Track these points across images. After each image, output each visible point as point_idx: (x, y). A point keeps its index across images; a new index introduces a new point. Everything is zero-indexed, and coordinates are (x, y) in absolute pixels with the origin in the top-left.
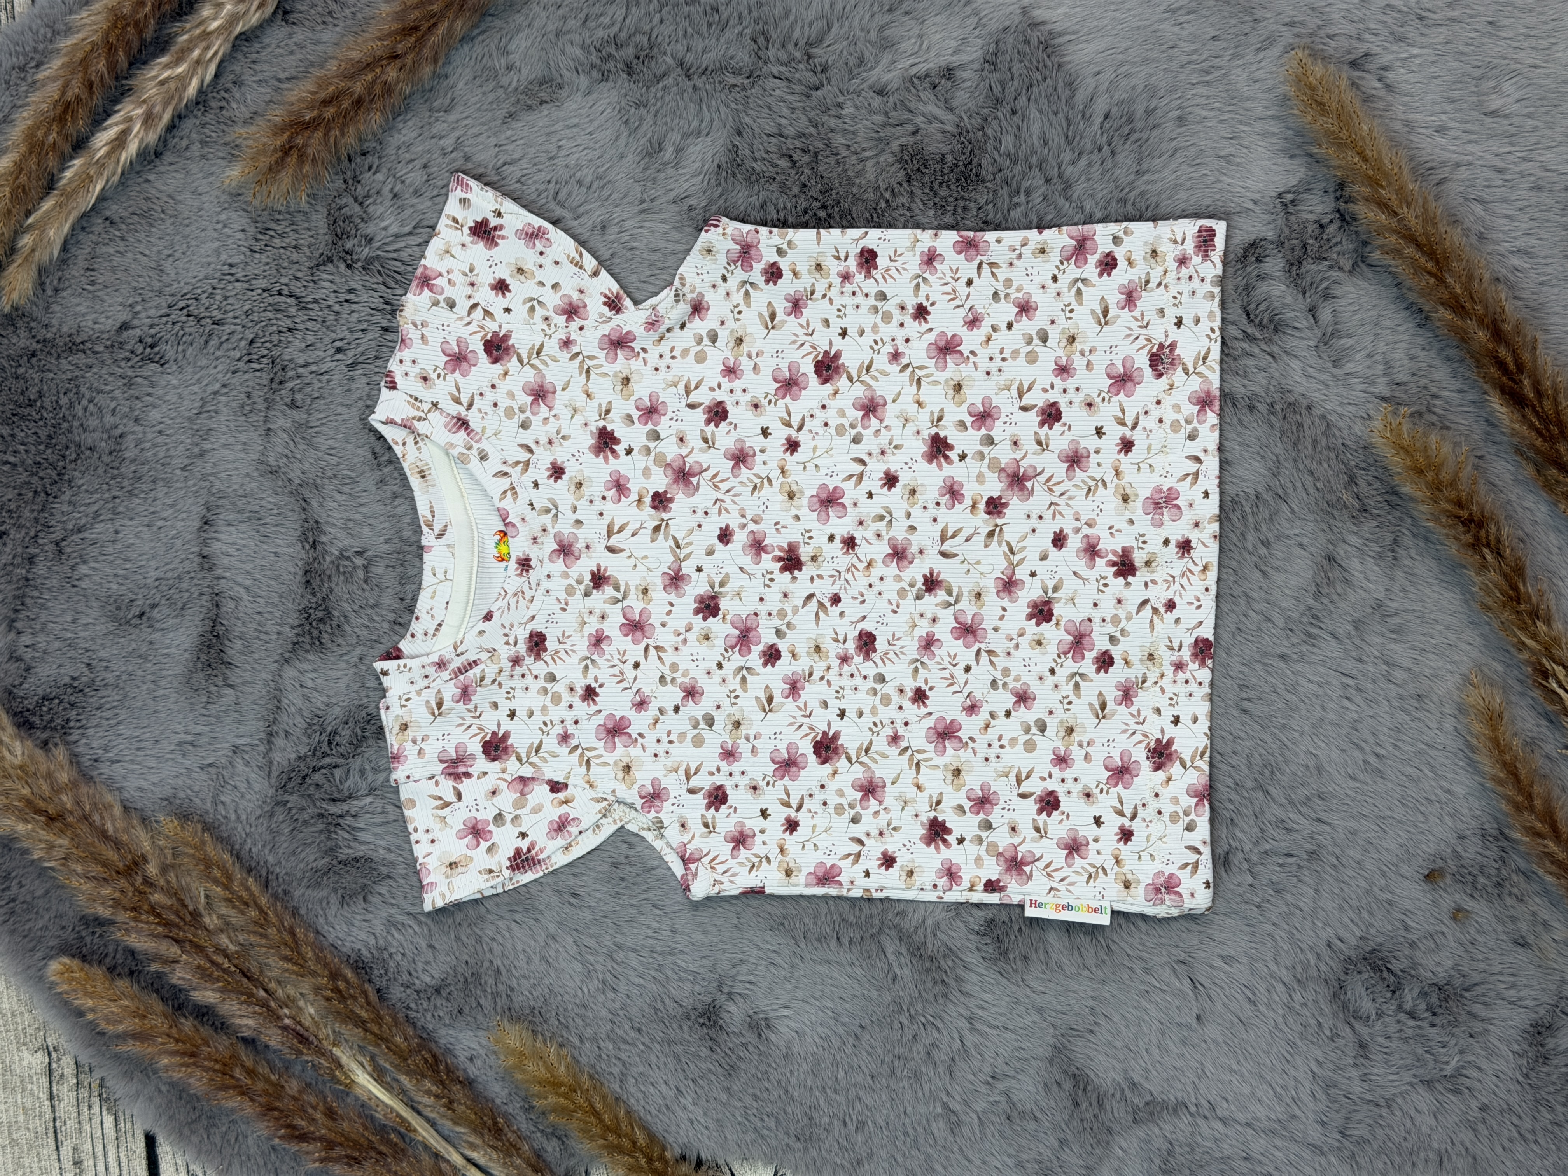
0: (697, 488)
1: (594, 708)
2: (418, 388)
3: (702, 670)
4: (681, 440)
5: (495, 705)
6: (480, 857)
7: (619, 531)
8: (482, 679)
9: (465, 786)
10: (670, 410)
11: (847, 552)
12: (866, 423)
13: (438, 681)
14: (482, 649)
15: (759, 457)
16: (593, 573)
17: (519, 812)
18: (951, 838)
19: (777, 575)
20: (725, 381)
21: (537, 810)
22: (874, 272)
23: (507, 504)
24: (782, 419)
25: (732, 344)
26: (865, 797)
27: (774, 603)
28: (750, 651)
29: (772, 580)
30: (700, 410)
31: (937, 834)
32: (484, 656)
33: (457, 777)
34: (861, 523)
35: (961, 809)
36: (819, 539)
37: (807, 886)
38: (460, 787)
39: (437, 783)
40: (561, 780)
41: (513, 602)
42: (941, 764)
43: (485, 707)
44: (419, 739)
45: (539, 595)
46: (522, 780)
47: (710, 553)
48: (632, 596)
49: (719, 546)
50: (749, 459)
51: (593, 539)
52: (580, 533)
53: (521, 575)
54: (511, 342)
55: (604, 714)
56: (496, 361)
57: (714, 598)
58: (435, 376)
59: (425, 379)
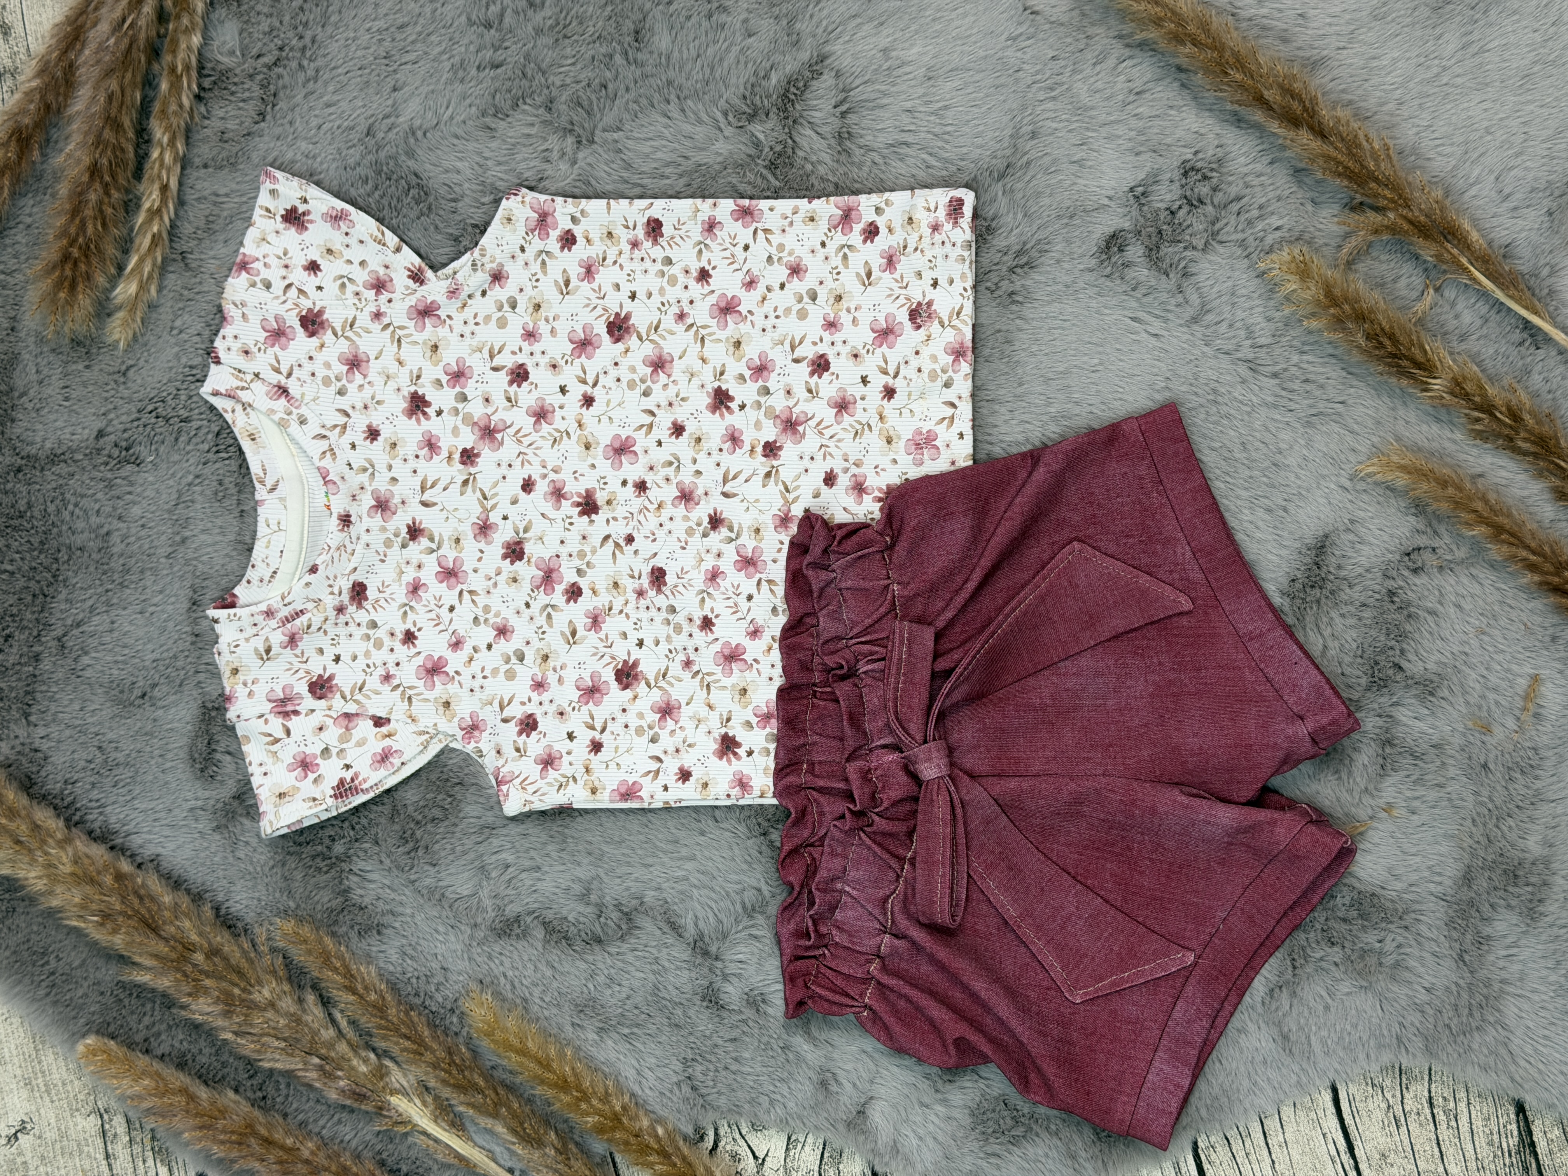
0: (501, 443)
1: (413, 651)
2: (240, 361)
3: (512, 610)
4: (487, 400)
5: (321, 651)
6: (307, 787)
7: (432, 487)
8: (309, 627)
9: (294, 723)
10: (476, 373)
11: (639, 496)
12: (655, 378)
13: (267, 629)
14: (308, 600)
15: (558, 413)
16: (409, 527)
17: (344, 746)
18: (741, 751)
19: (576, 519)
20: (525, 345)
21: (361, 743)
22: (660, 240)
23: (327, 463)
24: (578, 377)
25: (531, 310)
26: (663, 718)
27: (574, 544)
28: (553, 590)
29: (571, 524)
30: (504, 372)
31: (728, 748)
32: (310, 606)
33: (286, 715)
34: (651, 468)
35: (749, 724)
36: (614, 485)
37: (611, 801)
38: (289, 724)
39: (266, 721)
40: (383, 715)
41: (336, 555)
42: (729, 685)
43: (310, 652)
44: (250, 682)
45: (360, 548)
46: (347, 716)
47: (514, 502)
48: (446, 545)
49: (522, 495)
50: (549, 415)
51: (407, 494)
52: (396, 489)
53: (342, 530)
54: (325, 317)
55: (423, 655)
56: (312, 334)
57: (519, 543)
58: (255, 350)
59: (247, 352)
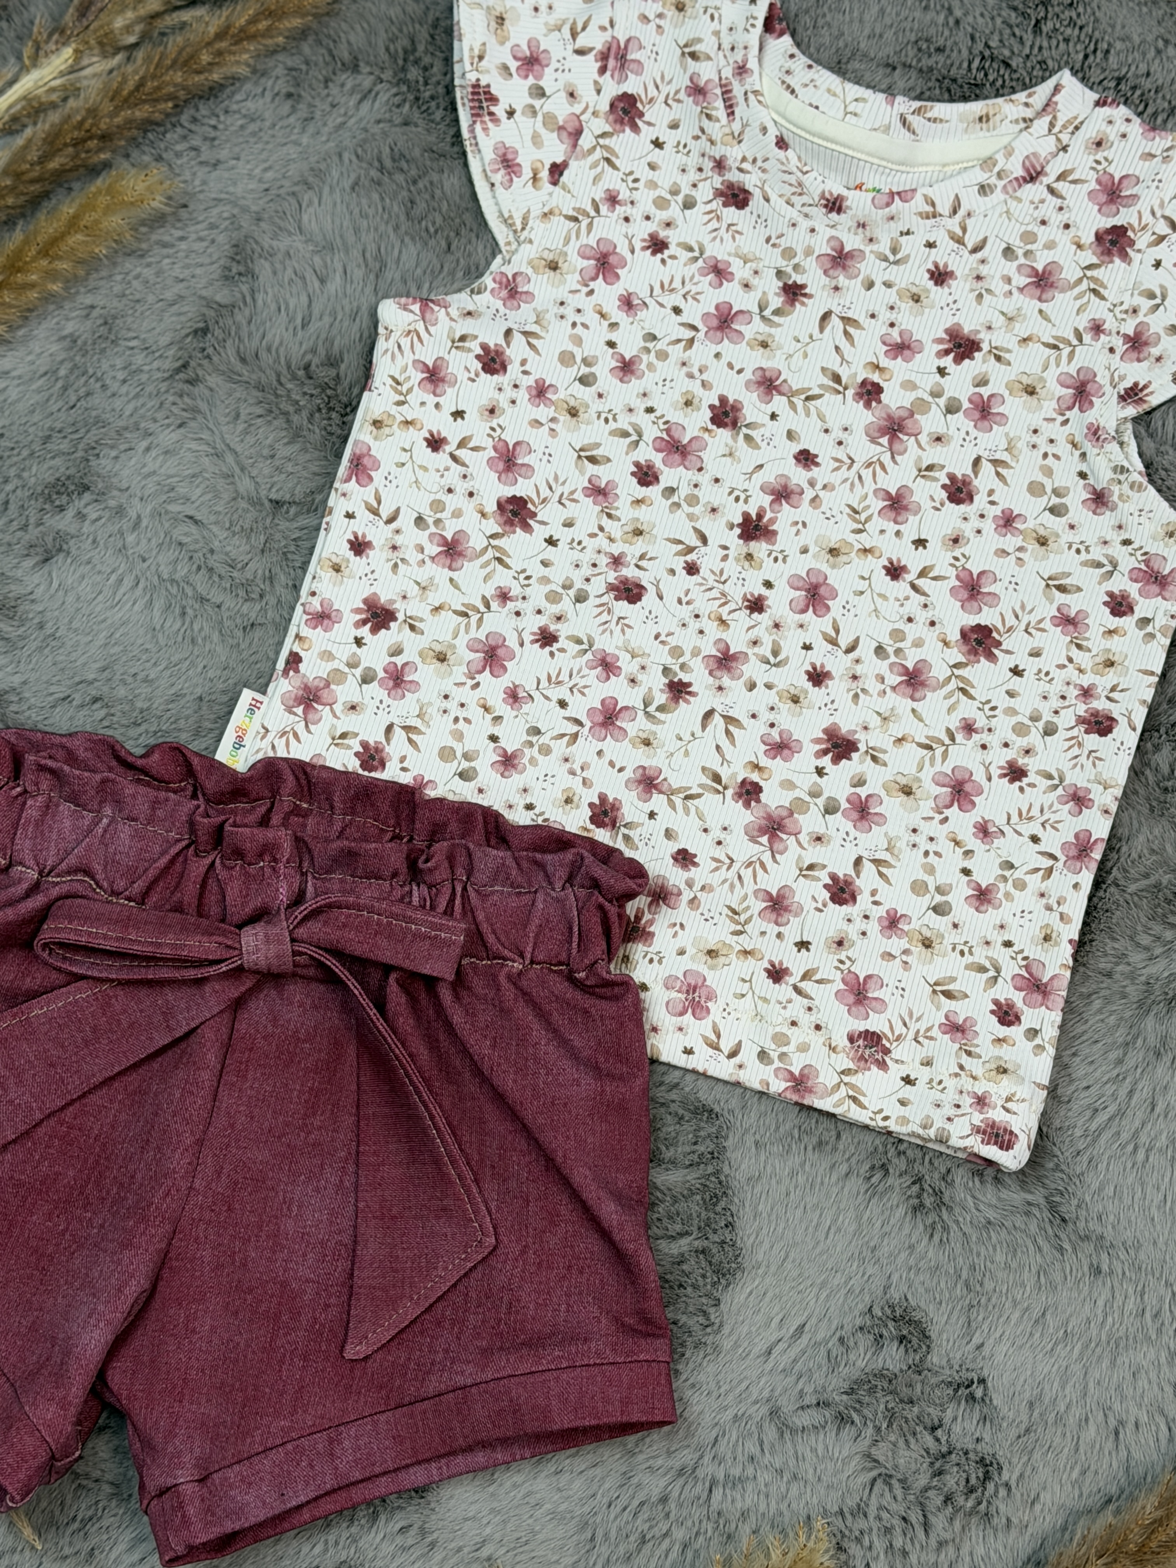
0: (873, 441)
1: (638, 245)
2: (1090, 132)
3: (651, 388)
4: (938, 439)
5: (674, 126)
6: (501, 55)
7: (846, 332)
8: (709, 117)
9: (591, 63)
10: (980, 435)
11: (745, 599)
12: (897, 669)
13: (723, 61)
14: (745, 126)
15: (891, 527)
16: (803, 287)
17: (540, 117)
18: (365, 631)
19: (741, 507)
20: (997, 511)
21: (536, 140)
22: (1082, 728)
23: (918, 203)
25: (1042, 532)
26: (445, 542)
27: (709, 494)
28: (658, 450)
29: (737, 499)
31: (375, 615)
32: (736, 127)
33: (604, 57)
34: (777, 626)
35: (397, 651)
36: (770, 570)
37: (356, 443)
38: (591, 56)
39: (603, 29)
40: (564, 179)
41: (792, 179)
42: (457, 642)
43: (676, 112)
44: (662, 22)
45: (793, 213)
46: (578, 133)
47: (790, 435)
48: (763, 328)
49: (796, 448)
50: (892, 515)
51: (846, 298)
52: (856, 285)
53: (823, 197)
54: (1117, 260)
55: (628, 256)
56: (1099, 237)
57: (734, 425)
58: (1099, 157)
59: (1099, 144)
